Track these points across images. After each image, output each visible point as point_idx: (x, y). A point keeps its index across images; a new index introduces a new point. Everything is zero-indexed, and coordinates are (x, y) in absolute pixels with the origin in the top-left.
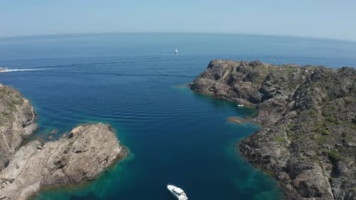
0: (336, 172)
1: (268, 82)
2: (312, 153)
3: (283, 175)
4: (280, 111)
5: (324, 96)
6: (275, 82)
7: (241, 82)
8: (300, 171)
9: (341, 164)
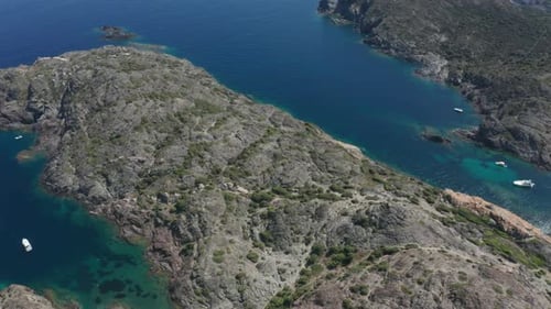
0: (109, 183)
1: (33, 99)
2: (91, 174)
3: (80, 195)
4: (56, 132)
5: (86, 111)
6: (40, 97)
7: (6, 103)
8: (88, 190)
9: (110, 177)
